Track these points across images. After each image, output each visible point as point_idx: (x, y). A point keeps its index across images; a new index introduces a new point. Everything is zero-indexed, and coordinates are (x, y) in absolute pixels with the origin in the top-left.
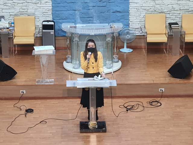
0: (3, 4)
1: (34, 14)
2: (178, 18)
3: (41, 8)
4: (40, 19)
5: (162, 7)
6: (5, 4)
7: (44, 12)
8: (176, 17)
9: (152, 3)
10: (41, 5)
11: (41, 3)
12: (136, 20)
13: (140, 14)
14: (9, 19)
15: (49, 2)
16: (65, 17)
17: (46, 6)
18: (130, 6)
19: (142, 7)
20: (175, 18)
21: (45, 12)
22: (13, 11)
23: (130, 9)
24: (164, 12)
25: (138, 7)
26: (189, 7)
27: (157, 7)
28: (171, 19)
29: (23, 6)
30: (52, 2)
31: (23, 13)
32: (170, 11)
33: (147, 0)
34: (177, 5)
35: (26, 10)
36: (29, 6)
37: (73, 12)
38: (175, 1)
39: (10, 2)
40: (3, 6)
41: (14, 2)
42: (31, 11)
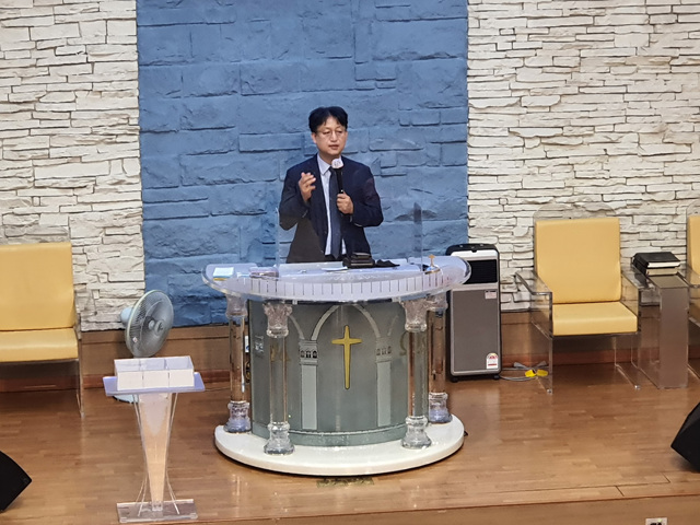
1: (66, 234)
2: (667, 234)
3: (95, 207)
4: (91, 255)
5: (601, 190)
7: (108, 223)
8: (662, 228)
9: (564, 176)
10: (98, 197)
11: (95, 185)
13: (513, 221)
15: (129, 180)
16: (197, 245)
17: (118, 197)
18: (470, 188)
19: (520, 193)
20: (658, 235)
21: (114, 227)
23: (469, 203)
24: (612, 210)
25: (505, 193)
27: (581, 190)
28: (642, 236)
29: (18, 203)
30: (142, 180)
31: (18, 231)
32: (635, 206)
33: (539, 163)
34: (662, 180)
35: (32, 219)
36: (43, 201)
37: (233, 219)
38: (656, 165)
42: (51, 221)
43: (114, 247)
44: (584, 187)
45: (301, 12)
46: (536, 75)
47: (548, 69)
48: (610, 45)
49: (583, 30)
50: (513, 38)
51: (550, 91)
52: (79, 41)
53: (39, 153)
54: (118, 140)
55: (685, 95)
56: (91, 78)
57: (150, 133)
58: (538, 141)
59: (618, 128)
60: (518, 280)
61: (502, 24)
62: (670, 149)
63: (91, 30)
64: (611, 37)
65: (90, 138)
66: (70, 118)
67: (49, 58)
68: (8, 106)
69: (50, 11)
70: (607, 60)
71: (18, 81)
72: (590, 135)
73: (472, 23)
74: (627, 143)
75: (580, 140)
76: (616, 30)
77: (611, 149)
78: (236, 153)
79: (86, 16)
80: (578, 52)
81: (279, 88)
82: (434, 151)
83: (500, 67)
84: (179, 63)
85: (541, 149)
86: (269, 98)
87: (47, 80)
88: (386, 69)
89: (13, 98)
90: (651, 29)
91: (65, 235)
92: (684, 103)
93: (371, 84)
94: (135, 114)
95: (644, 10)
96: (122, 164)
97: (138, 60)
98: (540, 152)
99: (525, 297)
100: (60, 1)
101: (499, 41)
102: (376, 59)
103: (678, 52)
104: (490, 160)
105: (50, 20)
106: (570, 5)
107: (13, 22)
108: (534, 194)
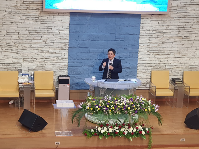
0: (23, 59)
1: (51, 69)
2: (179, 74)
3: (58, 63)
4: (57, 74)
5: (165, 65)
6: (25, 60)
7: (60, 67)
8: (178, 73)
9: (158, 61)
10: (59, 61)
11: (58, 58)
12: (143, 76)
13: (147, 70)
15: (66, 58)
16: (79, 72)
17: (63, 61)
18: (138, 63)
19: (148, 64)
20: (177, 75)
21: (62, 68)
23: (138, 66)
24: (168, 69)
25: (145, 64)
26: (188, 65)
27: (161, 64)
28: (173, 75)
29: (41, 62)
30: (68, 58)
31: (41, 68)
32: (172, 68)
33: (153, 58)
34: (179, 63)
35: (44, 65)
36: (47, 61)
37: (88, 67)
38: (178, 60)
39: (29, 57)
40: (22, 61)
41: (33, 58)
42: (48, 66)
43: (61, 72)
44: (162, 64)
45: (105, 23)
46: (154, 39)
47: (156, 38)
48: (170, 34)
49: (164, 30)
50: (150, 31)
51: (156, 43)
52: (57, 27)
53: (47, 51)
54: (64, 49)
55: (185, 45)
56: (59, 35)
57: (71, 48)
58: (153, 53)
59: (170, 52)
60: (147, 83)
61: (149, 28)
62: (180, 56)
63: (60, 25)
64: (170, 32)
65: (58, 48)
66: (54, 44)
68: (41, 40)
69: (51, 20)
70: (169, 37)
71: (43, 35)
72: (164, 53)
73: (141, 28)
74: (172, 55)
75: (162, 54)
76: (171, 30)
77: (168, 56)
78: (89, 53)
79: (59, 22)
80: (163, 35)
81: (99, 40)
82: (131, 55)
83: (146, 37)
84: (78, 33)
86: (97, 41)
87: (49, 35)
88: (122, 36)
90: (179, 31)
92: (185, 47)
93: (119, 39)
94: (68, 44)
95: (177, 26)
96: (65, 54)
97: (69, 32)
98: (153, 56)
99: (148, 86)
100: (53, 18)
101: (147, 32)
102: (120, 34)
103: (184, 36)
104: (143, 57)
105: (51, 22)
106: (162, 25)
107: (43, 22)
108: (151, 65)
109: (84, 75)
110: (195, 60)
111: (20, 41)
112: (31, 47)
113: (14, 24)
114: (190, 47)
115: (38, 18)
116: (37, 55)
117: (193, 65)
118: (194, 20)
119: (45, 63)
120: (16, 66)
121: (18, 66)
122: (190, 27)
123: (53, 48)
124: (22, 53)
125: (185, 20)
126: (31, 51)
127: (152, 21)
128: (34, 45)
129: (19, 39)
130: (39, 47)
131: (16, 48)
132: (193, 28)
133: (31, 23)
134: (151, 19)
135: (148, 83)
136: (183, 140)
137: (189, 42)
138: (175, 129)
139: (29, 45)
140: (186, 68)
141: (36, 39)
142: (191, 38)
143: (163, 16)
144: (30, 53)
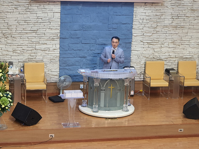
0: (13, 51)
2: (173, 65)
3: (49, 55)
4: (48, 66)
5: (160, 55)
6: (15, 51)
7: (52, 58)
8: (172, 63)
9: (152, 51)
11: (49, 50)
13: (140, 61)
14: (18, 65)
15: (57, 49)
16: (71, 64)
17: (54, 53)
18: (132, 53)
19: (142, 55)
20: (171, 65)
21: (53, 59)
22: (22, 57)
23: (131, 56)
24: (162, 59)
25: (139, 55)
26: (183, 54)
28: (168, 65)
29: (32, 53)
30: (60, 49)
31: (32, 60)
32: (167, 58)
33: (147, 48)
34: (173, 53)
35: (35, 57)
36: (38, 53)
37: (80, 58)
38: (172, 50)
39: (19, 49)
40: (12, 53)
41: (23, 50)
42: (39, 58)
43: (53, 64)
44: (156, 54)
45: (97, 13)
46: (147, 29)
47: (150, 28)
48: (164, 23)
49: (158, 19)
50: (143, 20)
51: (150, 32)
52: (47, 17)
53: (37, 42)
54: (55, 40)
55: (179, 34)
56: (49, 25)
57: (62, 38)
58: (147, 43)
59: (164, 41)
60: (141, 74)
61: (142, 17)
62: (175, 46)
63: (50, 15)
64: (164, 21)
65: (49, 39)
66: (44, 34)
67: (40, 20)
68: (31, 31)
69: (41, 10)
70: (163, 26)
71: (33, 26)
72: (158, 42)
73: (134, 17)
74: (166, 45)
75: (156, 43)
76: (165, 19)
77: (162, 46)
78: (81, 44)
79: (49, 11)
80: (157, 24)
81: (91, 29)
82: (124, 45)
83: (140, 27)
84: (69, 23)
85: (147, 45)
86: (89, 32)
87: (40, 25)
88: (115, 26)
89: (32, 29)
90: (173, 19)
91: (42, 61)
92: (179, 36)
93: (111, 29)
94: (59, 34)
95: (171, 15)
96: (56, 45)
97: (60, 22)
98: (147, 46)
99: (142, 77)
100: (43, 8)
101: (140, 21)
102: (113, 24)
103: (178, 25)
104: (136, 47)
105: (41, 12)
106: (155, 13)
107: (33, 12)
108: (145, 55)
109: (76, 67)
110: (190, 50)
111: (10, 32)
112: (21, 38)
113: (3, 14)
114: (185, 36)
115: (27, 8)
116: (27, 46)
117: (188, 55)
118: (188, 8)
119: (36, 55)
120: (6, 58)
121: (8, 58)
122: (184, 15)
123: (44, 38)
124: (12, 44)
125: (179, 9)
126: (22, 42)
127: (146, 10)
128: (24, 36)
129: (8, 30)
130: (29, 38)
131: (6, 39)
132: (187, 17)
133: (20, 13)
134: (144, 8)
135: (143, 74)
136: (181, 131)
137: (184, 31)
138: (173, 119)
139: (19, 36)
140: (181, 58)
141: (26, 29)
142: (185, 27)
143: (156, 4)
144: (20, 44)
